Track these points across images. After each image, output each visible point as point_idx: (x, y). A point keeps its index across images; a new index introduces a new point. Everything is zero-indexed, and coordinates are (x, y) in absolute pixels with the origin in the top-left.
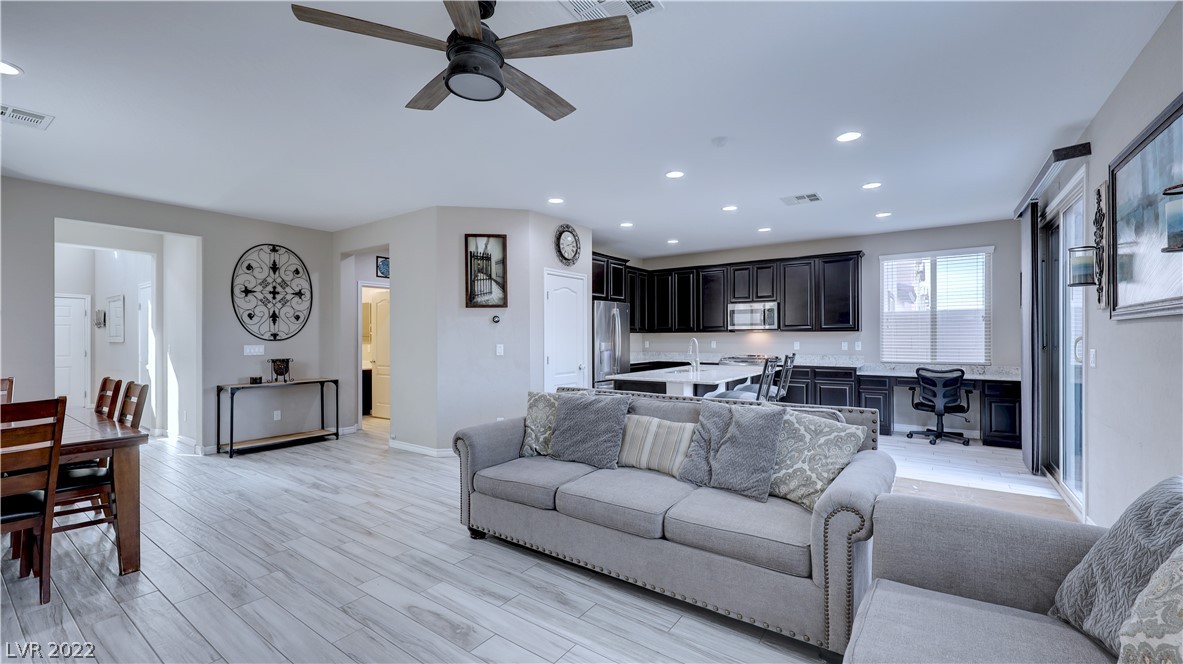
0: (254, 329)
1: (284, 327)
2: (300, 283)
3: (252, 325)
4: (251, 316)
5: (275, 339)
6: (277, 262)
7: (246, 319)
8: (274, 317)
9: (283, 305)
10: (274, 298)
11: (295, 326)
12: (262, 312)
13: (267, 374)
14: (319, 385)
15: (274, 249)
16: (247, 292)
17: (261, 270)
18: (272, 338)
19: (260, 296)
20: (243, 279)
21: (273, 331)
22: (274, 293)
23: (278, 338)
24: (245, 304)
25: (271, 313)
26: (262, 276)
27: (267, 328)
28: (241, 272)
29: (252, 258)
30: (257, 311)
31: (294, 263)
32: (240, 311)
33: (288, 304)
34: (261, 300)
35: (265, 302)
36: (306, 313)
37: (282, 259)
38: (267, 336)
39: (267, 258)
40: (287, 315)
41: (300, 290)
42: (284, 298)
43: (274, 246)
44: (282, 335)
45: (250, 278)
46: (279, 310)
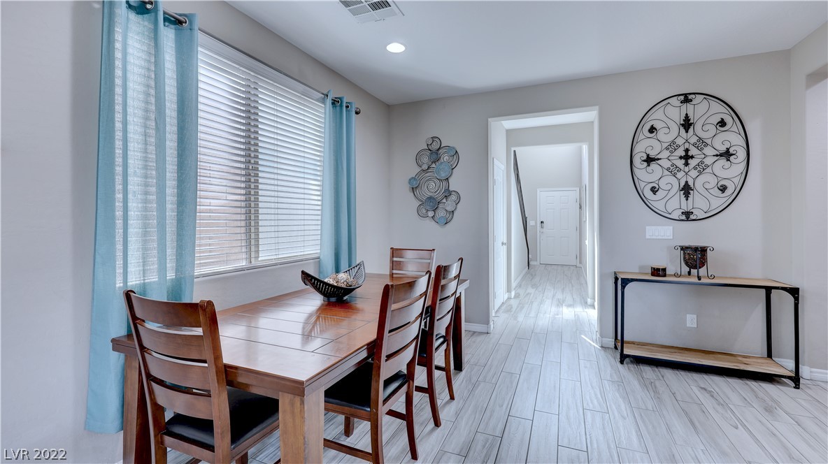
0: (659, 206)
1: (698, 203)
2: (732, 139)
3: (657, 201)
4: (654, 190)
5: (688, 219)
6: (691, 116)
7: (648, 194)
8: (687, 190)
9: (700, 173)
10: (687, 164)
11: (718, 201)
12: (670, 185)
13: (674, 265)
14: (764, 291)
15: (686, 99)
16: (649, 160)
17: (667, 130)
18: (684, 217)
19: (666, 164)
20: (647, 145)
21: (685, 208)
22: (687, 157)
23: (692, 217)
24: (647, 175)
25: (682, 184)
26: (669, 138)
27: (676, 204)
28: (642, 137)
29: (657, 118)
30: (662, 184)
31: (719, 111)
32: (641, 185)
33: (709, 170)
34: (668, 169)
35: (673, 171)
36: (738, 181)
37: (698, 110)
38: (677, 214)
39: (676, 112)
40: (707, 186)
41: (728, 149)
42: (702, 162)
43: (686, 95)
44: (698, 214)
45: (654, 142)
46: (694, 179)
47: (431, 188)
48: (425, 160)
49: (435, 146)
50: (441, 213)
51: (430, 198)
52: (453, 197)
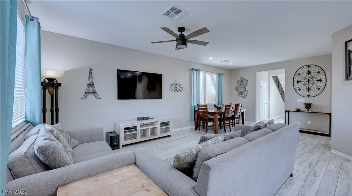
0: (301, 93)
1: (312, 93)
2: (322, 76)
3: (300, 92)
4: (299, 89)
6: (310, 71)
7: (298, 90)
8: (309, 89)
9: (312, 85)
10: (309, 83)
11: (318, 92)
12: (304, 88)
13: (303, 108)
15: (309, 66)
16: (298, 82)
17: (303, 74)
18: (308, 96)
20: (298, 78)
21: (308, 94)
22: (309, 81)
23: (310, 96)
24: (297, 86)
25: (307, 88)
26: (304, 76)
27: (306, 93)
28: (296, 76)
29: (300, 71)
30: (302, 88)
31: (318, 69)
32: (296, 88)
33: (315, 84)
34: (303, 84)
35: (305, 85)
36: (323, 87)
37: (311, 69)
38: (306, 96)
39: (306, 70)
40: (315, 88)
41: (320, 79)
42: (313, 82)
43: (308, 65)
44: (312, 95)
45: (299, 77)
46: (311, 87)
47: (241, 89)
48: (240, 82)
49: (242, 79)
50: (243, 95)
51: (241, 92)
52: (247, 91)
